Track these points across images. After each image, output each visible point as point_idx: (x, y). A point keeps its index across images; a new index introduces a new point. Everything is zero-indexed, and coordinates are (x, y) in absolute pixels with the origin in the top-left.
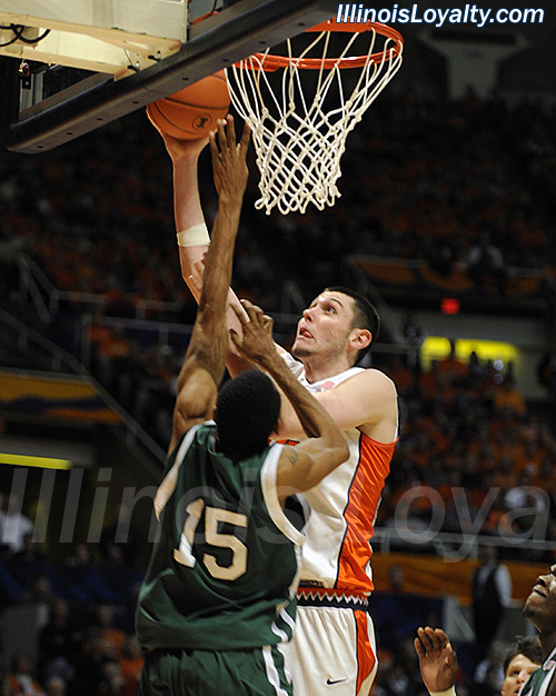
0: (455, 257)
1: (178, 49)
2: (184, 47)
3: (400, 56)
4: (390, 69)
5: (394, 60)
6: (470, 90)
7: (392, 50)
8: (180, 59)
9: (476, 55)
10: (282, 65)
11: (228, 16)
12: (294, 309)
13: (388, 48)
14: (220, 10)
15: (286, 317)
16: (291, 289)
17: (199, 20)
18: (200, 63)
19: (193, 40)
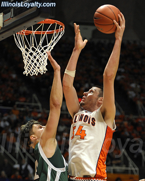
2: (2, 28)
3: (64, 30)
4: (61, 34)
5: (62, 31)
7: (62, 28)
8: (1, 32)
9: (86, 29)
10: (30, 33)
11: (15, 19)
12: (36, 102)
13: (60, 28)
14: (12, 18)
15: (33, 104)
16: (35, 96)
17: (7, 20)
18: (6, 33)
19: (5, 26)
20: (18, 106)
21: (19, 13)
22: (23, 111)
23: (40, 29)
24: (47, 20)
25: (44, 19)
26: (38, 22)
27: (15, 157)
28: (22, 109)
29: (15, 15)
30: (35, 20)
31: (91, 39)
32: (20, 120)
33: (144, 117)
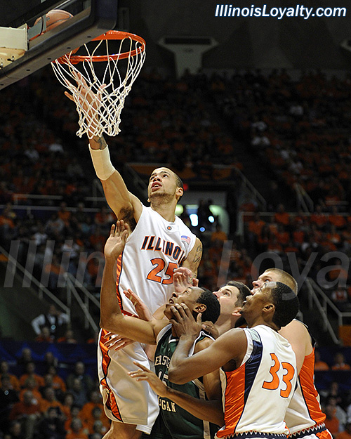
1: (23, 55)
2: (26, 53)
3: (144, 52)
4: (142, 58)
5: (142, 53)
6: (187, 71)
8: (25, 60)
9: (190, 51)
11: (49, 35)
12: (99, 194)
13: (138, 47)
14: (44, 32)
15: (95, 199)
16: (97, 182)
17: (34, 38)
18: (35, 61)
19: (31, 49)
23: (102, 51)
24: (111, 32)
25: (106, 31)
26: (95, 37)
27: (65, 303)
30: (88, 33)
31: (200, 71)
32: (71, 230)
33: (308, 214)
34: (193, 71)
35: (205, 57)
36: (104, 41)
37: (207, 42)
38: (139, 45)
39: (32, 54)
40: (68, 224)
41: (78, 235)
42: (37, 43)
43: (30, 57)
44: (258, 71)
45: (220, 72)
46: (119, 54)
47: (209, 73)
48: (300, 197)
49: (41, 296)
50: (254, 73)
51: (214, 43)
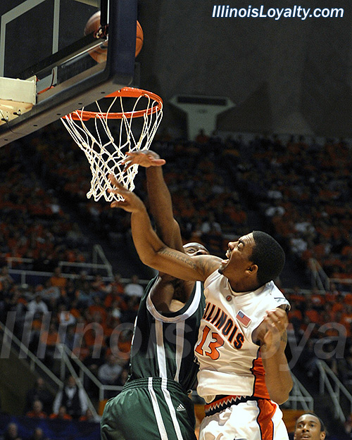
0: (194, 229)
1: (31, 109)
2: (34, 107)
3: (161, 111)
4: (157, 117)
5: (158, 112)
6: (202, 131)
7: (157, 107)
8: (32, 114)
9: (204, 111)
10: (92, 117)
11: (60, 89)
12: (100, 261)
14: (55, 86)
15: (95, 266)
16: (98, 248)
17: (43, 91)
18: (43, 116)
19: (39, 103)
20: (64, 270)
21: (70, 76)
22: (75, 280)
23: (116, 109)
24: (126, 89)
25: (120, 88)
26: (109, 93)
27: (58, 376)
28: (73, 276)
29: (61, 79)
30: (102, 88)
31: (214, 133)
32: (67, 299)
33: (323, 292)
34: (208, 133)
35: (220, 119)
36: (118, 98)
37: (223, 103)
38: (156, 104)
39: (40, 108)
40: (64, 293)
41: (75, 304)
42: (46, 97)
43: (38, 111)
44: (275, 136)
45: (235, 136)
46: (133, 112)
47: (223, 136)
48: (315, 273)
49: (32, 367)
50: (270, 137)
51: (230, 105)
